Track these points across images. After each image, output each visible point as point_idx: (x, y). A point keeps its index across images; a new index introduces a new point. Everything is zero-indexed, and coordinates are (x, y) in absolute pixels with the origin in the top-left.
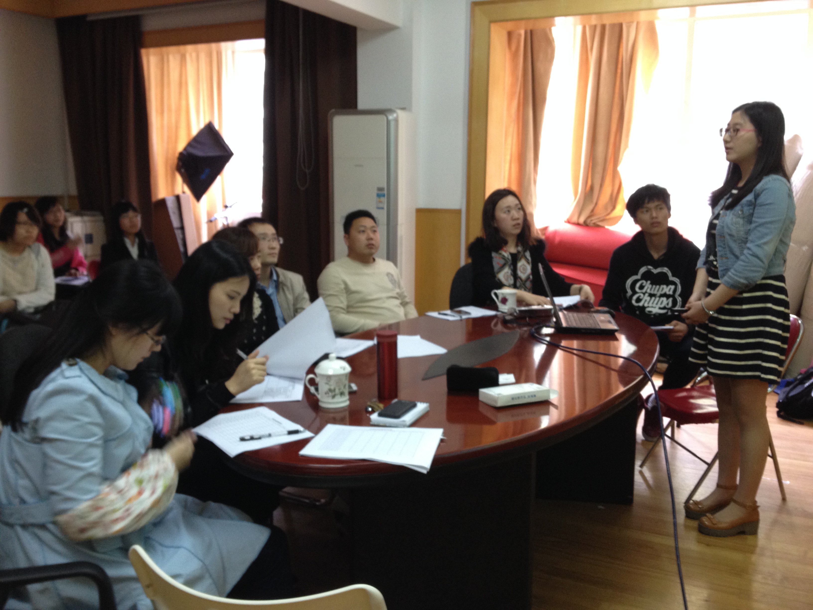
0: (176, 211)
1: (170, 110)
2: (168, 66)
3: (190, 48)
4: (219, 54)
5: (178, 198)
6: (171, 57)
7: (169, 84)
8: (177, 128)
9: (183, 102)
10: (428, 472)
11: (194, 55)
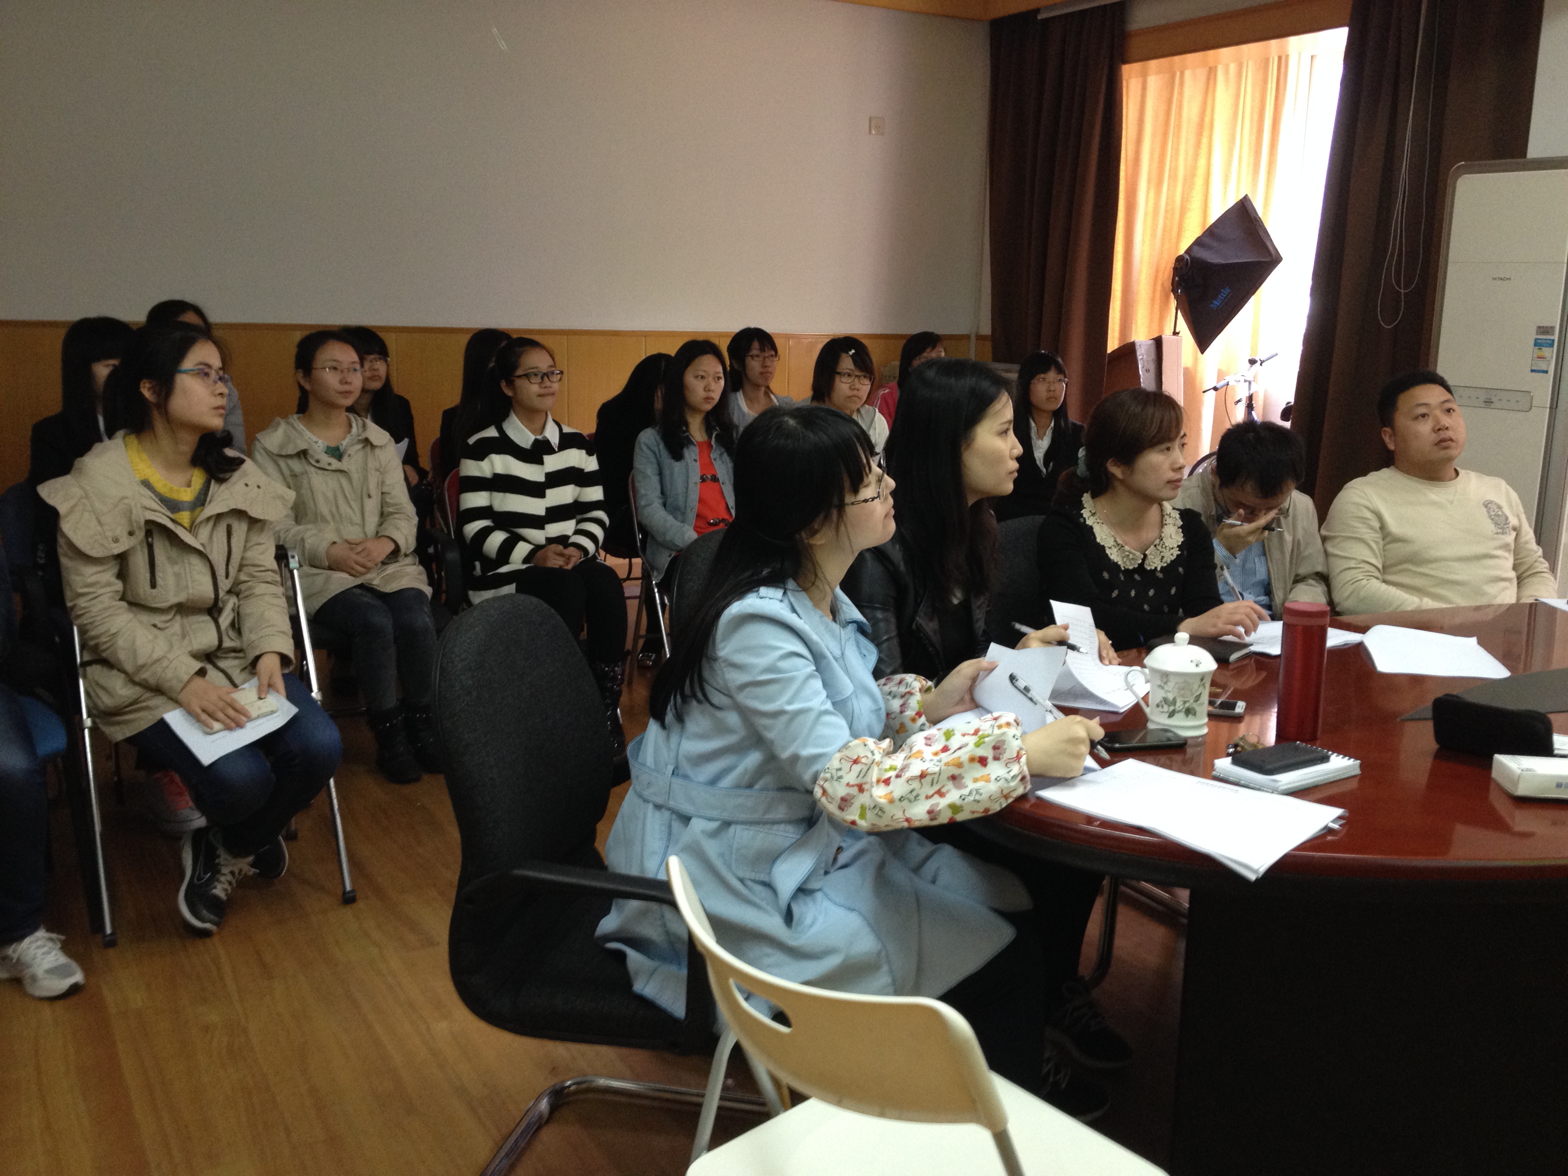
0: (1152, 367)
1: (1173, 177)
2: (1181, 93)
3: (1226, 53)
4: (1283, 61)
5: (1158, 342)
6: (1188, 73)
7: (1179, 127)
8: (1183, 211)
9: (1202, 162)
10: (1257, 880)
11: (1233, 67)
